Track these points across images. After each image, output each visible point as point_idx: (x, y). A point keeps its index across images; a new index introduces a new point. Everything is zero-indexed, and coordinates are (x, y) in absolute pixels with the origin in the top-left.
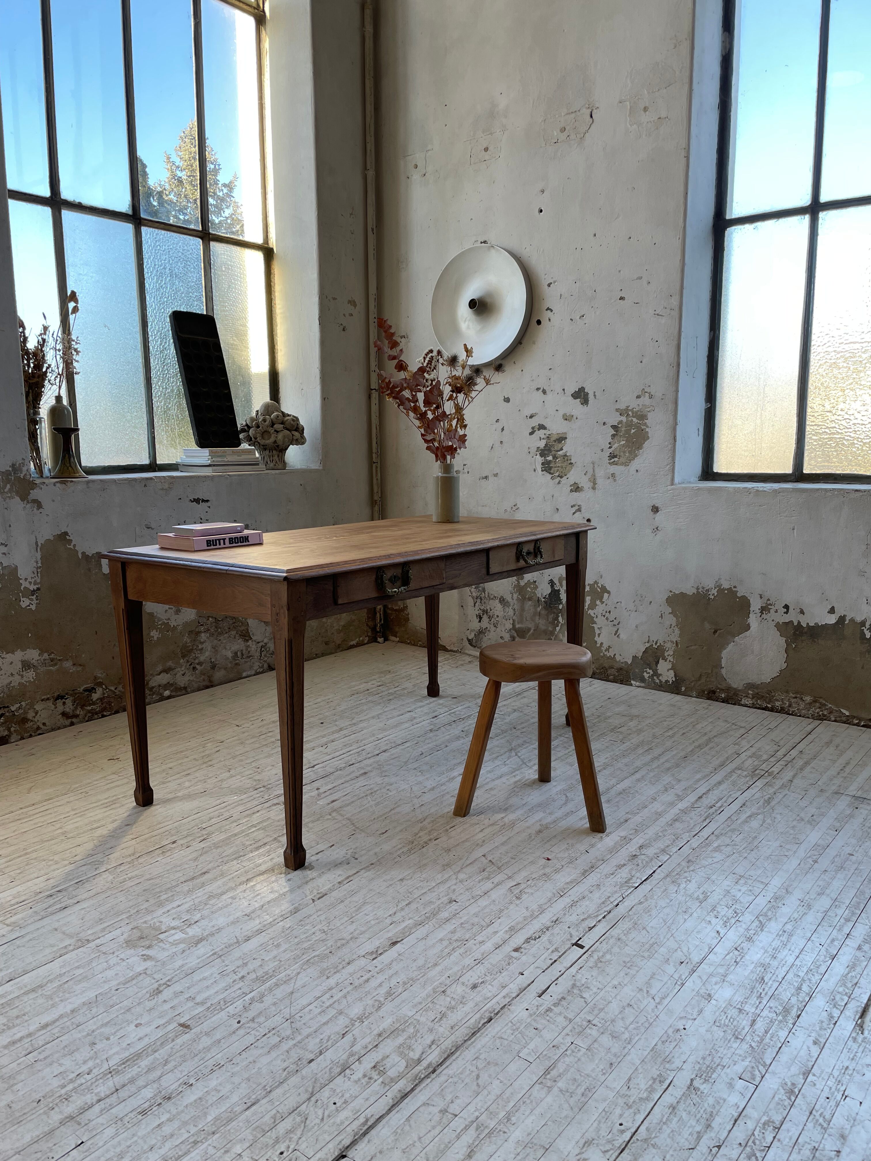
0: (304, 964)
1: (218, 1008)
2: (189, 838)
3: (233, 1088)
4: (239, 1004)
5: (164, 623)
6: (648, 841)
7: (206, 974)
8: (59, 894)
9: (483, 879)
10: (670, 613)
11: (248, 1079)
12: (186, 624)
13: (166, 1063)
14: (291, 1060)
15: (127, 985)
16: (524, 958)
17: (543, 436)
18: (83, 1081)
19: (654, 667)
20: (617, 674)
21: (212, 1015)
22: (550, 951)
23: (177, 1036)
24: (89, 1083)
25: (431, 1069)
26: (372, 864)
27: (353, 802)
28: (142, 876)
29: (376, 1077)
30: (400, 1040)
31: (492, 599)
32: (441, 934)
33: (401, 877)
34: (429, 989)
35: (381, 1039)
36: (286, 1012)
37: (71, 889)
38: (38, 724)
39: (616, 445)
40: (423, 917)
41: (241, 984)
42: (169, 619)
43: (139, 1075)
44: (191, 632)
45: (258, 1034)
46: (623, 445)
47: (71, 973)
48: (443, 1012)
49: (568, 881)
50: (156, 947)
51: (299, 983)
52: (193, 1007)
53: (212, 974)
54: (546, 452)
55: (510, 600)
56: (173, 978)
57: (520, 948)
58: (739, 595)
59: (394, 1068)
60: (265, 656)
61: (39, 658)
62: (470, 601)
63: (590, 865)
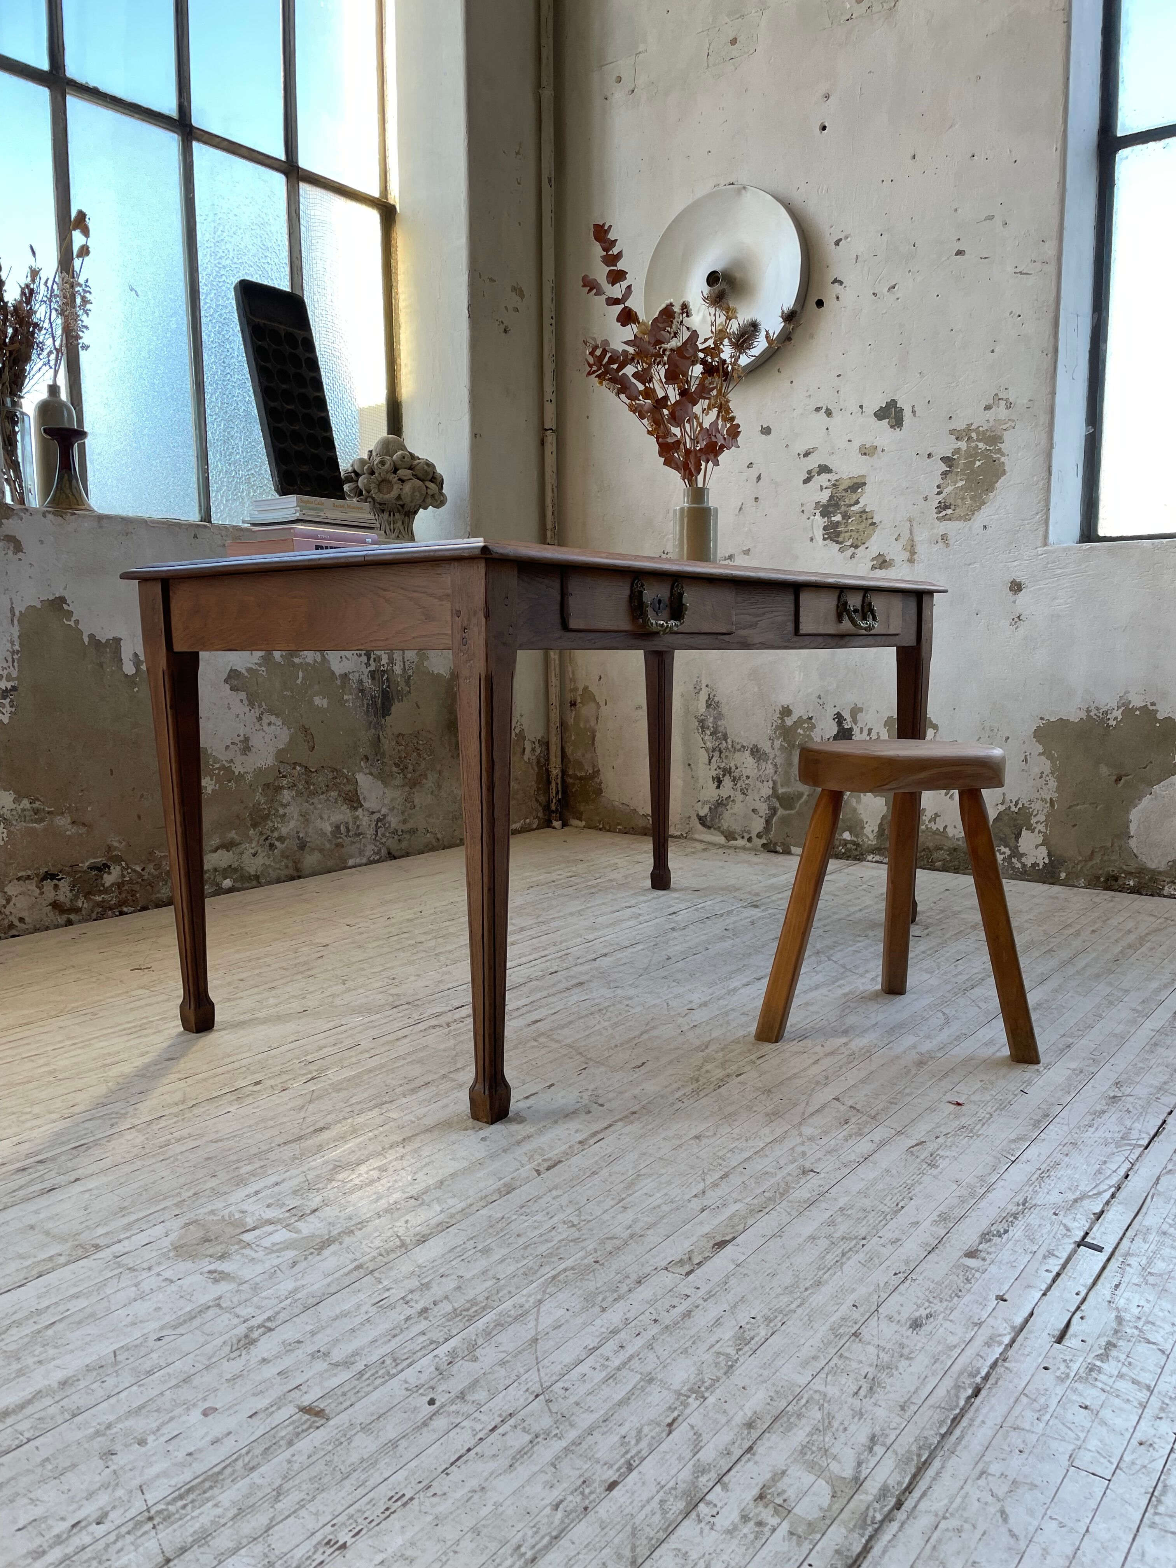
0: (546, 1284)
1: (381, 1372)
2: (285, 1077)
3: (445, 1553)
4: (426, 1363)
5: (223, 767)
6: (1124, 1076)
7: (346, 1307)
8: (40, 1167)
9: (851, 1136)
10: (1040, 754)
11: (476, 1531)
12: (259, 772)
13: (279, 1494)
14: (565, 1485)
15: (181, 1330)
16: (993, 1269)
17: (826, 484)
18: (87, 1540)
19: (1012, 843)
20: (948, 858)
21: (370, 1388)
22: (1040, 1255)
23: (298, 1434)
24: (101, 1544)
25: (892, 1502)
26: (634, 1113)
27: (571, 1022)
28: (202, 1136)
29: (773, 1521)
30: (799, 1436)
31: (739, 750)
32: (807, 1227)
33: (694, 1132)
34: (822, 1329)
35: (755, 1434)
36: (532, 1379)
37: (64, 1158)
38: (11, 918)
39: (950, 489)
40: (761, 1199)
41: (423, 1325)
42: (232, 761)
43: (218, 1525)
44: (267, 785)
45: (478, 1427)
46: (962, 488)
47: (62, 1308)
48: (870, 1376)
49: (1013, 1136)
50: (238, 1257)
51: (546, 1321)
52: (326, 1371)
53: (359, 1306)
54: (831, 509)
55: (768, 750)
56: (278, 1313)
57: (977, 1250)
58: (1160, 716)
59: (806, 1499)
60: (383, 835)
61: (13, 806)
62: (703, 756)
63: (1040, 1113)
